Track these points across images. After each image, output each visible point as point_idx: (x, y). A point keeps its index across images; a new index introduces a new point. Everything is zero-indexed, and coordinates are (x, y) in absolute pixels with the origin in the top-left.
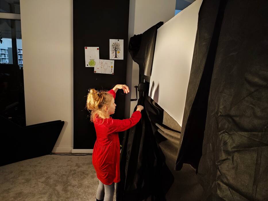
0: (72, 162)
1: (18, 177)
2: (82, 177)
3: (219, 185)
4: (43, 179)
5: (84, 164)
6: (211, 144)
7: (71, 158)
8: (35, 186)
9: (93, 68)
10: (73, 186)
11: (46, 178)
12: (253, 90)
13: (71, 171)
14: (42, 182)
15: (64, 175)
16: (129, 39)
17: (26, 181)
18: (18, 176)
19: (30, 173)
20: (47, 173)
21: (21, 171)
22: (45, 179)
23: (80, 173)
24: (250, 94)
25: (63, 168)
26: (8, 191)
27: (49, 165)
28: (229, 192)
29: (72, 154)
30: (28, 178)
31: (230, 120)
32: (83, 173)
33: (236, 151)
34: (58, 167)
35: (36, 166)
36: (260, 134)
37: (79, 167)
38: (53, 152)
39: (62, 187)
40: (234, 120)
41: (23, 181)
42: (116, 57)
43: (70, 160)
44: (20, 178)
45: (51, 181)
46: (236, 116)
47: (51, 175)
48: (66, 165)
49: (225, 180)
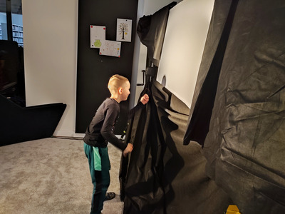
0: (74, 146)
3: (223, 150)
4: (45, 161)
6: (218, 118)
7: (73, 142)
8: (36, 167)
9: (99, 49)
10: (76, 168)
11: (47, 159)
12: (260, 65)
13: (73, 154)
14: (44, 164)
15: (66, 157)
16: (138, 20)
18: (18, 157)
19: (31, 154)
20: (48, 155)
21: (22, 152)
24: (258, 70)
26: (9, 170)
27: (51, 147)
28: (231, 156)
30: (29, 159)
31: (238, 94)
33: (241, 121)
34: (60, 150)
36: (262, 104)
38: (54, 135)
39: (65, 169)
40: (240, 94)
41: (24, 161)
42: (123, 38)
43: (72, 144)
44: (21, 158)
45: (54, 163)
46: (243, 91)
47: (53, 157)
48: (68, 148)
49: (229, 146)
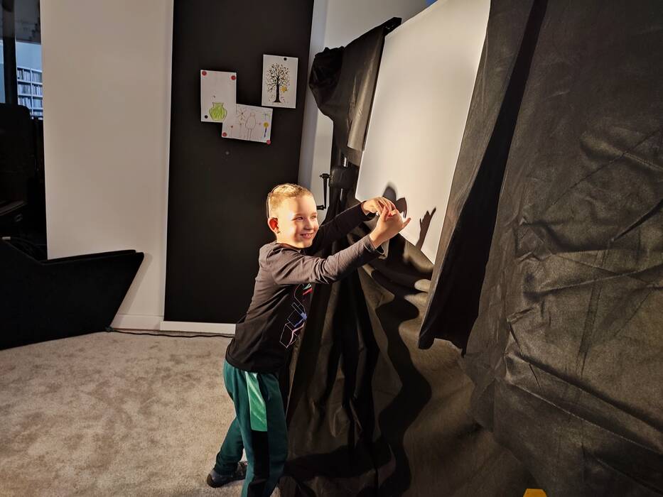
0: (160, 350)
1: (30, 379)
2: (186, 385)
4: (91, 387)
5: (189, 357)
6: (498, 287)
7: (158, 342)
8: (71, 402)
9: (220, 125)
11: (97, 383)
12: (594, 166)
13: (158, 370)
14: (89, 394)
15: (142, 378)
16: (312, 58)
17: (48, 389)
18: (28, 378)
20: (99, 372)
21: (37, 367)
22: (97, 386)
23: (181, 376)
24: (589, 176)
25: (139, 363)
26: (6, 410)
27: (106, 355)
28: (530, 374)
29: (160, 333)
30: (53, 382)
31: (543, 231)
32: (189, 376)
33: (551, 292)
34: (127, 361)
35: (72, 356)
37: (178, 362)
38: (113, 325)
39: (139, 406)
41: (43, 388)
42: (277, 100)
43: (157, 346)
44: (33, 382)
45: (112, 392)
47: (111, 377)
48: (146, 357)
